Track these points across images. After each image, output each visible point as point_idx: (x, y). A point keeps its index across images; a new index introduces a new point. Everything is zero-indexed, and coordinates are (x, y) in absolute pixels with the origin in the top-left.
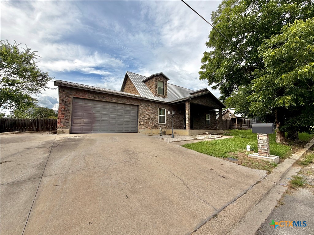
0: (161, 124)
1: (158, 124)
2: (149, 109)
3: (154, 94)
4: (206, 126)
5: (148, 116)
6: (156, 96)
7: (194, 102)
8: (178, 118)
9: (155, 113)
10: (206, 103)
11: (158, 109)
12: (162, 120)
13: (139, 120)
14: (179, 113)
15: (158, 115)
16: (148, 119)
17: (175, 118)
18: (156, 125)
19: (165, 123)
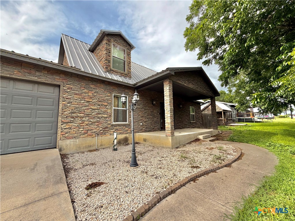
0: (119, 125)
1: (112, 125)
2: (90, 94)
3: (105, 67)
4: (191, 123)
5: (88, 109)
6: (108, 71)
7: (178, 81)
8: (150, 113)
9: (106, 104)
10: (197, 86)
11: (111, 96)
12: (121, 118)
13: (60, 118)
14: (153, 104)
15: (111, 107)
16: (88, 115)
17: (145, 113)
18: (107, 127)
19: (126, 121)
